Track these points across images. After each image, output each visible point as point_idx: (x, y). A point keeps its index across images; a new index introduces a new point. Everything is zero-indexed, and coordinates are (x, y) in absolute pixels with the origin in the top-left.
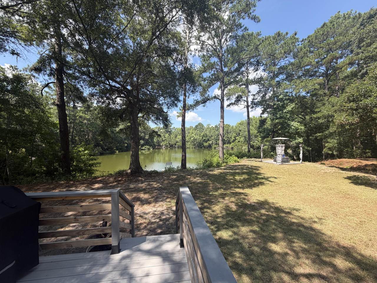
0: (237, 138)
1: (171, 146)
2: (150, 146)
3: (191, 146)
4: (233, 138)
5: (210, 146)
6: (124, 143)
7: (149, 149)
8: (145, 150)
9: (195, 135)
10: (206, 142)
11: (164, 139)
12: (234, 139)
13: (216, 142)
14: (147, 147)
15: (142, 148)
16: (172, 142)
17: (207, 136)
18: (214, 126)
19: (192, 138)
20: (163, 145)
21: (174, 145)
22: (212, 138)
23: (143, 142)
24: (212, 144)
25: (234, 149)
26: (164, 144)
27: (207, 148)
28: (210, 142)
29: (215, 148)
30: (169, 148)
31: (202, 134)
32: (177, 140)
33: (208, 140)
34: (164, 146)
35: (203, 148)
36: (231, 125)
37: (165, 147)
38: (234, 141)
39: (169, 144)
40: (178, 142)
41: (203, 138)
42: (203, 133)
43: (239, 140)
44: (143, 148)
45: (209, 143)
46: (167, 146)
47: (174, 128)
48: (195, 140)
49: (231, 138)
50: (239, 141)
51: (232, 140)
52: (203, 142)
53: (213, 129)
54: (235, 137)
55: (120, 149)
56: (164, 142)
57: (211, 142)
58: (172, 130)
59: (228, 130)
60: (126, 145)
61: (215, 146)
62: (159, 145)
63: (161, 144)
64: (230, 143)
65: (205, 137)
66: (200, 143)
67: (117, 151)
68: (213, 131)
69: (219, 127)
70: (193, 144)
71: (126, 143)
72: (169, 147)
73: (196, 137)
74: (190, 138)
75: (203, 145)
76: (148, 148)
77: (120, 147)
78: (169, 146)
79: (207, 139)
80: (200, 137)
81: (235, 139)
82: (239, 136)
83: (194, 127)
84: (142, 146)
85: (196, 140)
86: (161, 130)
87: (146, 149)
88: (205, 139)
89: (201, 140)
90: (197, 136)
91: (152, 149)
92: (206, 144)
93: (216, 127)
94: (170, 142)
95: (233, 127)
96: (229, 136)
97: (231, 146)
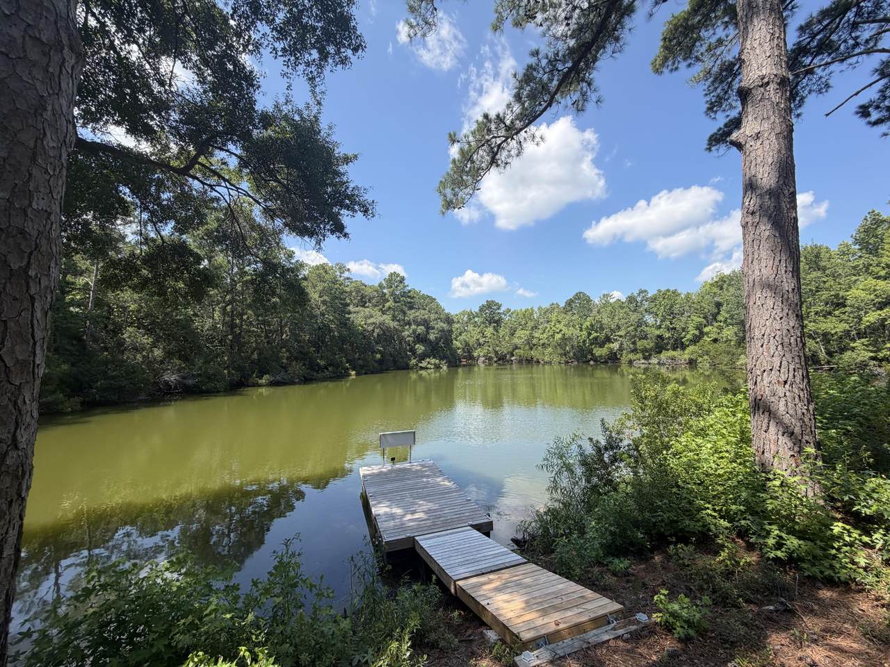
0: (706, 330)
1: (499, 360)
2: (441, 359)
3: (556, 359)
4: (693, 332)
5: (613, 359)
6: (374, 352)
7: (437, 367)
8: (427, 368)
9: (567, 326)
10: (602, 345)
11: (482, 340)
12: (697, 332)
13: (634, 343)
14: (433, 361)
15: (420, 365)
16: (504, 349)
17: (602, 328)
18: (624, 300)
19: (558, 336)
20: (479, 356)
21: (508, 356)
22: (620, 333)
23: (423, 348)
24: (621, 349)
25: (700, 365)
26: (482, 354)
27: (606, 362)
28: (612, 345)
29: (631, 362)
30: (495, 365)
31: (588, 324)
32: (516, 341)
33: (608, 340)
34: (482, 359)
35: (592, 363)
36: (683, 291)
37: (484, 362)
38: (696, 340)
39: (496, 352)
40: (520, 348)
41: (590, 334)
42: (588, 319)
43: (714, 336)
44: (424, 364)
45: (611, 350)
46: (490, 359)
47: (509, 310)
48: (565, 339)
49: (683, 330)
50: (715, 341)
51: (689, 337)
52: (591, 344)
53: (622, 308)
54: (699, 328)
55: (362, 367)
56: (483, 349)
57: (615, 346)
58: (503, 316)
59: (672, 307)
60: (378, 356)
61: (631, 356)
62: (471, 357)
63: (475, 354)
64: (683, 347)
65: (596, 332)
66: (581, 349)
67: (353, 373)
68: (621, 313)
69: (639, 299)
70: (559, 351)
71: (380, 352)
72: (496, 362)
73: (569, 332)
74: (553, 336)
75: (592, 354)
76: (435, 364)
77: (361, 362)
78: (495, 359)
79: (602, 336)
80: (581, 330)
81: (702, 334)
82: (716, 324)
83: (562, 305)
84: (422, 357)
85: (570, 339)
86: (476, 319)
87: (429, 366)
88: (596, 338)
89: (584, 341)
90: (571, 328)
91: (445, 368)
92: (598, 352)
93: (631, 299)
94: (498, 348)
95: (688, 296)
96: (679, 325)
97: (687, 357)
